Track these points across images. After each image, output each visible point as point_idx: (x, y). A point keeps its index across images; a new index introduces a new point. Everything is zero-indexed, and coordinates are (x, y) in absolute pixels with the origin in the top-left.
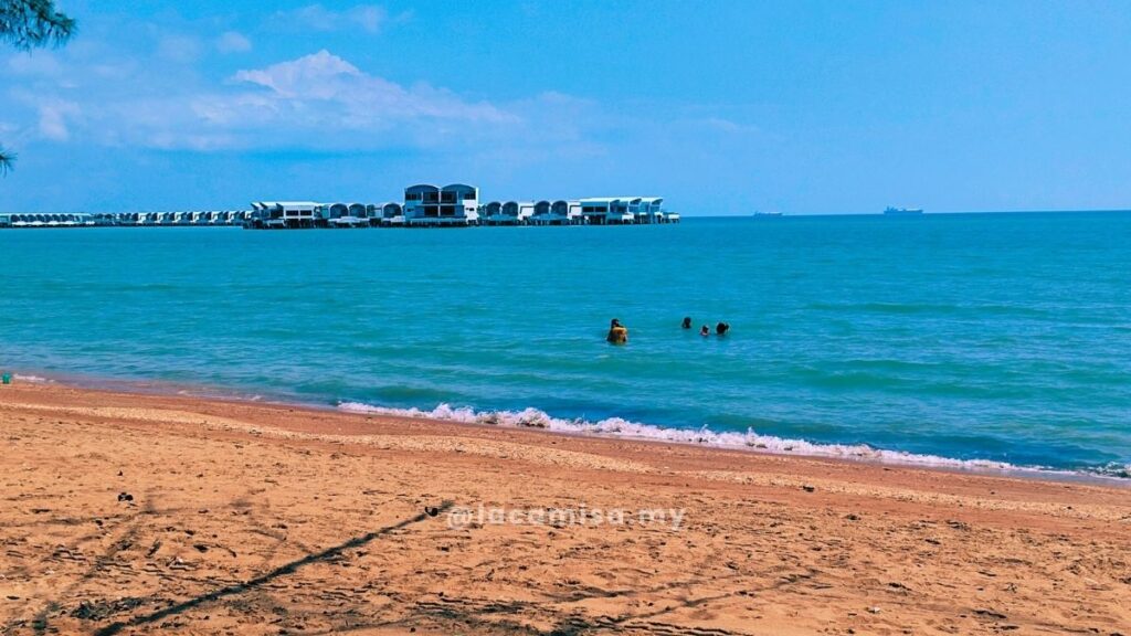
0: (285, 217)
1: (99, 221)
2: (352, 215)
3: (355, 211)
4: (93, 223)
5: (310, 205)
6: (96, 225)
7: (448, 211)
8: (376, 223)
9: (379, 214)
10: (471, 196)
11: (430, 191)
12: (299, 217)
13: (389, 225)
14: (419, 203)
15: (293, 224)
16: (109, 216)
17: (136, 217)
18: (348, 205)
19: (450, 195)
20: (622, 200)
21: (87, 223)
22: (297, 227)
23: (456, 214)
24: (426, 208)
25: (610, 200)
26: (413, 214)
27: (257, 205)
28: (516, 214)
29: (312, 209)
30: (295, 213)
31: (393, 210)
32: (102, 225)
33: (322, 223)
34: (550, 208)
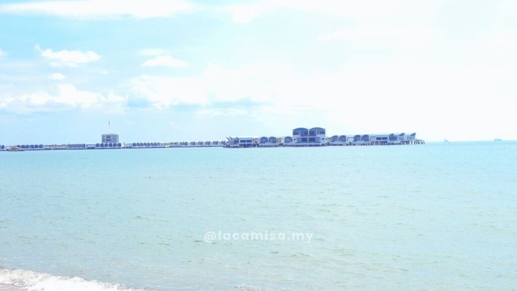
0: (240, 143)
1: (171, 146)
2: (270, 142)
3: (271, 140)
4: (168, 146)
6: (170, 147)
7: (312, 140)
8: (281, 145)
9: (283, 141)
10: (323, 133)
11: (304, 130)
12: (246, 143)
14: (299, 136)
15: (243, 146)
18: (268, 137)
19: (313, 132)
21: (166, 146)
22: (245, 147)
23: (316, 141)
24: (302, 138)
26: (297, 141)
28: (345, 141)
30: (244, 141)
31: (288, 139)
32: (172, 147)
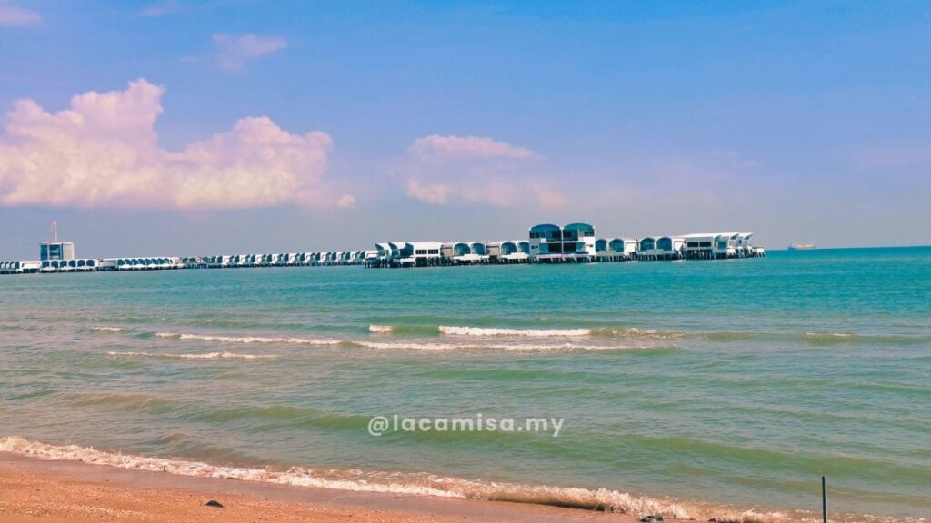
2: (472, 253)
3: (475, 250)
5: (437, 246)
7: (570, 248)
8: (494, 260)
9: (497, 252)
10: (590, 232)
11: (551, 229)
12: (428, 256)
13: (506, 262)
14: (543, 240)
15: (422, 262)
16: (193, 260)
17: (220, 260)
18: (470, 244)
19: (571, 233)
20: (723, 235)
22: (425, 265)
23: (578, 250)
24: (550, 245)
25: (715, 235)
26: (538, 251)
27: (386, 247)
28: (622, 250)
29: (439, 248)
30: (424, 252)
33: (445, 262)
34: (655, 244)
